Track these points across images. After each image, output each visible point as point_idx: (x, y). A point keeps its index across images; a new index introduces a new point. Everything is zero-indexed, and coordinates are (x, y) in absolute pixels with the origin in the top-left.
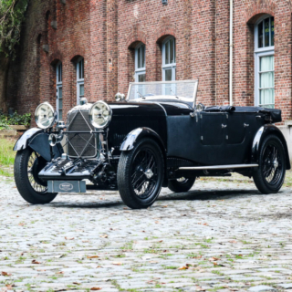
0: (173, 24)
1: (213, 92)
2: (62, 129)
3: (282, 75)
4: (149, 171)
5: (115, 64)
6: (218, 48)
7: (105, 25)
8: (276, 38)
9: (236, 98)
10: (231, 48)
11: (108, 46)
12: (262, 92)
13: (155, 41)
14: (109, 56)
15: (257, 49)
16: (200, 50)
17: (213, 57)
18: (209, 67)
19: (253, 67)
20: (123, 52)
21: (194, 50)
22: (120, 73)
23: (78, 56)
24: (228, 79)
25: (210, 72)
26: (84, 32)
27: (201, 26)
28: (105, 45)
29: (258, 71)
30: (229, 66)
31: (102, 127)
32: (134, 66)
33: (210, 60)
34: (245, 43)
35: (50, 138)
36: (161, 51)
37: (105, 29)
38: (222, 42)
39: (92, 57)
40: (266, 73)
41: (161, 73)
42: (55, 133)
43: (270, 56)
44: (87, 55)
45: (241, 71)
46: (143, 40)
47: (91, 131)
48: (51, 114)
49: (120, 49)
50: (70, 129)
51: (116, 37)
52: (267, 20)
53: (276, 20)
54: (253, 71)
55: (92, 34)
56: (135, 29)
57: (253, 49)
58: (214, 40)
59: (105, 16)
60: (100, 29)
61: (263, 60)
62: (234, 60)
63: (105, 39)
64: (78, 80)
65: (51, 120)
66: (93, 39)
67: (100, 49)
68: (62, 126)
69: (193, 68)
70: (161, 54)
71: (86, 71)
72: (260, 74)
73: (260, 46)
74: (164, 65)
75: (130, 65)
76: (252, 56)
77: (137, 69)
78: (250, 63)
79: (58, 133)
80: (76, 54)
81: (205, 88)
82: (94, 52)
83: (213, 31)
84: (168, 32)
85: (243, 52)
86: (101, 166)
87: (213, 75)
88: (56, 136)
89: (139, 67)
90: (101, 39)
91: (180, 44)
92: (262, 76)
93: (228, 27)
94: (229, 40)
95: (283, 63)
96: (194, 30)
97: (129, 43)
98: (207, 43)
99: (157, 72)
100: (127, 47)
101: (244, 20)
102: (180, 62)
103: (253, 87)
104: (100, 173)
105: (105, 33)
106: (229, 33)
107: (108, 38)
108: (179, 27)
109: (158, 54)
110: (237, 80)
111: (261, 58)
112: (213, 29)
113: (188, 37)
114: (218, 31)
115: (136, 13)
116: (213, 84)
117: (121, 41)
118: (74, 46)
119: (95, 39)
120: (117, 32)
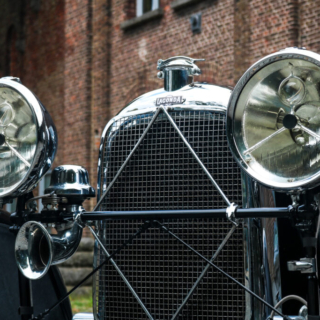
0: (213, 63)
7: (89, 75)
11: (94, 109)
14: (95, 124)
26: (54, 92)
28: (88, 107)
35: (21, 243)
37: (89, 81)
39: (67, 128)
42: (46, 217)
47: (231, 210)
48: (31, 134)
51: (108, 94)
55: (67, 91)
56: (141, 78)
59: (90, 61)
63: (89, 98)
65: (27, 158)
66: (68, 99)
67: (81, 114)
79: (58, 218)
82: (72, 120)
88: (49, 231)
90: (83, 97)
105: (89, 89)
107: (94, 96)
115: (143, 53)
117: (116, 100)
119: (71, 100)
120: (108, 86)
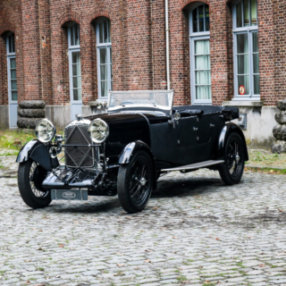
0: (108, 6)
1: (151, 72)
2: (60, 142)
3: (218, 59)
4: (143, 179)
5: (48, 42)
6: (154, 32)
7: (37, 4)
8: (212, 25)
9: (173, 78)
10: (167, 33)
11: (41, 24)
12: (198, 74)
13: (89, 22)
14: (41, 33)
15: (192, 34)
16: (136, 33)
17: (150, 40)
18: (146, 49)
19: (188, 50)
20: (56, 30)
21: (130, 32)
22: (54, 50)
23: (8, 31)
24: (165, 61)
25: (147, 54)
26: (14, 9)
27: (137, 11)
28: (37, 23)
29: (193, 54)
30: (165, 48)
31: (100, 142)
32: (67, 43)
33: (147, 43)
34: (180, 28)
35: (50, 151)
36: (95, 31)
37: (37, 8)
38: (158, 26)
39: (24, 34)
40: (201, 56)
41: (95, 51)
43: (205, 40)
44: (18, 31)
45: (178, 53)
46: (77, 20)
47: (89, 145)
49: (53, 27)
50: (68, 142)
51: (49, 16)
52: (201, 7)
53: (211, 9)
54: (188, 54)
55: (23, 11)
56: (68, 9)
57: (188, 34)
58: (150, 24)
60: (32, 8)
61: (198, 44)
62: (170, 43)
63: (37, 17)
64: (8, 54)
66: (25, 17)
67: (33, 27)
68: (61, 139)
69: (130, 50)
70: (95, 34)
71: (17, 46)
72: (196, 57)
73: (195, 30)
74: (98, 44)
75: (64, 43)
76: (187, 40)
77: (70, 47)
78: (186, 47)
80: (7, 29)
81: (142, 69)
82: (27, 30)
83: (149, 16)
84: (102, 14)
85: (179, 36)
86: (100, 176)
87: (150, 57)
88: (56, 148)
89: (72, 44)
90: (34, 17)
91: (115, 25)
92: (197, 59)
93: (164, 13)
94: (165, 25)
95: (219, 48)
96: (130, 14)
97: (62, 22)
98: (143, 27)
99: (92, 50)
100: (60, 26)
101: (179, 7)
102: (116, 43)
103: (189, 69)
104: (100, 183)
105: (37, 12)
106: (165, 18)
107: (40, 16)
108: (114, 10)
109: (92, 34)
110: (174, 62)
111: (195, 42)
112: (149, 14)
113: (124, 20)
114: (153, 16)
116: (150, 65)
117: (53, 20)
118: (4, 22)
119: (27, 17)
120: (49, 11)
